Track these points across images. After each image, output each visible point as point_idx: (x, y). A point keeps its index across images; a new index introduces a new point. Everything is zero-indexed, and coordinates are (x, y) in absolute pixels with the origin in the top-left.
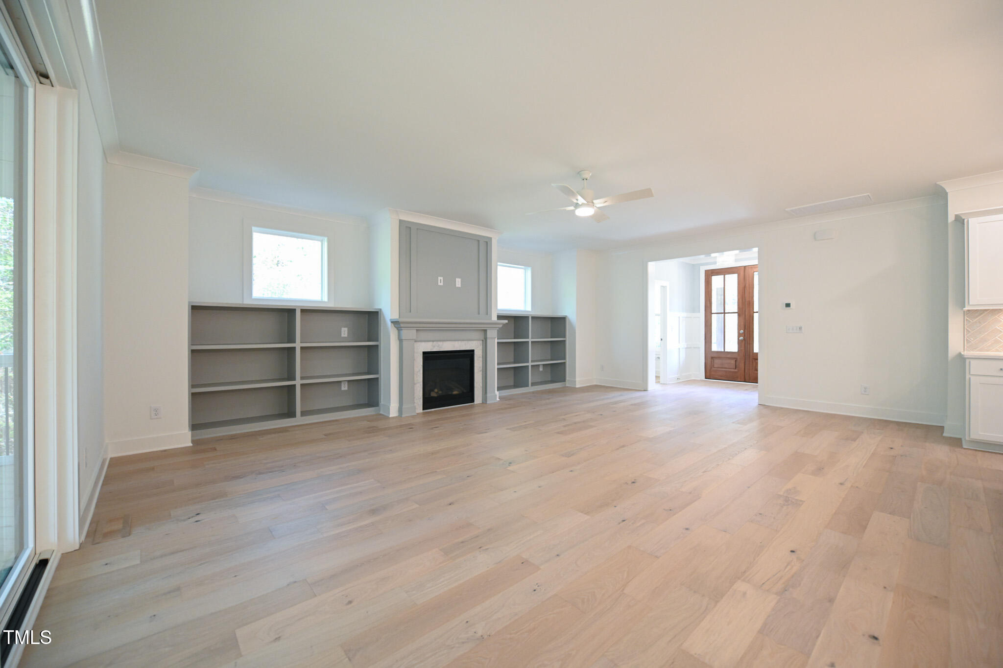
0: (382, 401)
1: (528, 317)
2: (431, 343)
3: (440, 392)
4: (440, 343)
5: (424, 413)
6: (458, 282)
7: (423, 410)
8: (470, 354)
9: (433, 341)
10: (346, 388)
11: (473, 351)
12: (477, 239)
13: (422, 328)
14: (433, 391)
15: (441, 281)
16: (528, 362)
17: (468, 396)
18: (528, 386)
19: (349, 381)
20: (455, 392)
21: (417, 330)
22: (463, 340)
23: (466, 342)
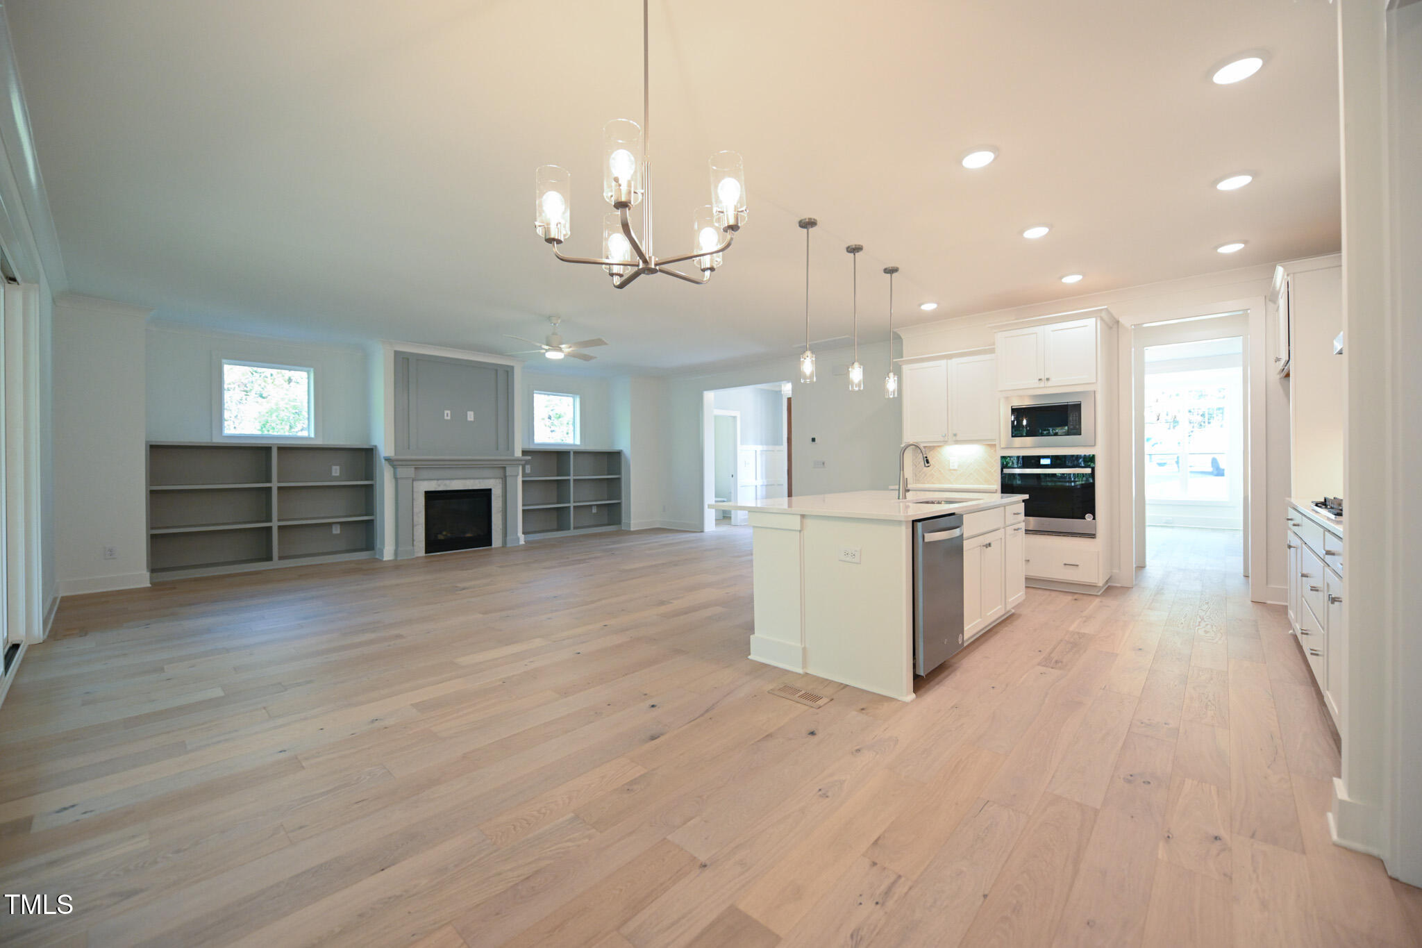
0: (378, 545)
1: (569, 452)
2: (436, 481)
3: (449, 535)
4: (447, 482)
5: (426, 557)
6: (471, 416)
7: (426, 553)
8: (487, 493)
9: (438, 480)
10: (338, 532)
11: (490, 490)
12: (495, 368)
13: (421, 466)
14: (441, 533)
15: (447, 415)
16: (569, 502)
17: (486, 540)
18: (569, 529)
19: (341, 523)
20: (469, 535)
21: (416, 468)
22: (477, 478)
23: (481, 480)
